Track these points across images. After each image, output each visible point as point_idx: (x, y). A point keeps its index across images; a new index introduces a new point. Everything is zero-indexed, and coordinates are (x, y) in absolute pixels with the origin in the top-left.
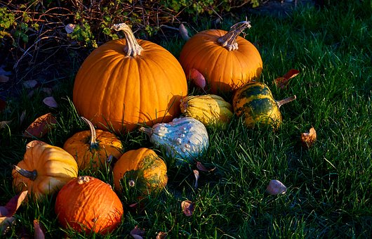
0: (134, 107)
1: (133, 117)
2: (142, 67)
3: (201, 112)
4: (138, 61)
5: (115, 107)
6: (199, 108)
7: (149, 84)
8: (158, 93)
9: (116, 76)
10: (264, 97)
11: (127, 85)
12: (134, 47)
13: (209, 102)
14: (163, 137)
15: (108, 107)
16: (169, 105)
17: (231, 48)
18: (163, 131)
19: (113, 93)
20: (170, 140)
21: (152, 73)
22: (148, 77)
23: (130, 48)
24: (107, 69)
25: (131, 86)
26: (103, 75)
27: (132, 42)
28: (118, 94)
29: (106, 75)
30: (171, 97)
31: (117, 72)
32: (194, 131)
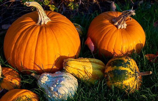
0: (30, 59)
1: (29, 65)
2: (41, 33)
3: (77, 71)
4: (41, 29)
5: (19, 57)
6: (75, 68)
7: (43, 45)
8: (48, 53)
9: (22, 37)
10: (123, 69)
11: (27, 44)
12: (42, 18)
13: (85, 64)
14: (44, 83)
15: (15, 56)
16: (55, 61)
17: (119, 27)
18: (45, 79)
19: (19, 48)
20: (47, 86)
21: (47, 38)
22: (42, 41)
23: (40, 19)
24: (19, 31)
25: (30, 45)
26: (15, 35)
27: (41, 15)
28: (21, 49)
29: (17, 34)
30: (59, 56)
31: (24, 34)
32: (63, 85)
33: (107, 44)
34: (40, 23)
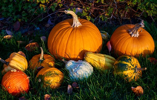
0: (63, 49)
1: (62, 54)
2: (73, 32)
3: (93, 61)
4: (73, 30)
5: (56, 47)
6: (92, 59)
7: (72, 41)
8: (75, 46)
9: (60, 34)
10: (125, 63)
11: (62, 39)
12: (76, 23)
14: (69, 66)
15: (54, 46)
16: (79, 53)
17: (133, 36)
18: (70, 64)
19: (56, 41)
20: (71, 68)
21: (76, 36)
22: (72, 38)
23: (74, 23)
24: (58, 30)
25: (64, 39)
27: (75, 20)
28: (58, 42)
29: (57, 32)
30: (82, 50)
31: (61, 32)
32: (81, 68)
33: (121, 47)
34: (74, 26)
